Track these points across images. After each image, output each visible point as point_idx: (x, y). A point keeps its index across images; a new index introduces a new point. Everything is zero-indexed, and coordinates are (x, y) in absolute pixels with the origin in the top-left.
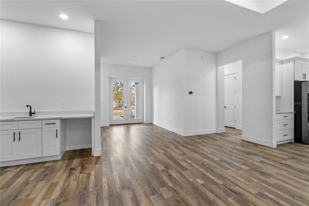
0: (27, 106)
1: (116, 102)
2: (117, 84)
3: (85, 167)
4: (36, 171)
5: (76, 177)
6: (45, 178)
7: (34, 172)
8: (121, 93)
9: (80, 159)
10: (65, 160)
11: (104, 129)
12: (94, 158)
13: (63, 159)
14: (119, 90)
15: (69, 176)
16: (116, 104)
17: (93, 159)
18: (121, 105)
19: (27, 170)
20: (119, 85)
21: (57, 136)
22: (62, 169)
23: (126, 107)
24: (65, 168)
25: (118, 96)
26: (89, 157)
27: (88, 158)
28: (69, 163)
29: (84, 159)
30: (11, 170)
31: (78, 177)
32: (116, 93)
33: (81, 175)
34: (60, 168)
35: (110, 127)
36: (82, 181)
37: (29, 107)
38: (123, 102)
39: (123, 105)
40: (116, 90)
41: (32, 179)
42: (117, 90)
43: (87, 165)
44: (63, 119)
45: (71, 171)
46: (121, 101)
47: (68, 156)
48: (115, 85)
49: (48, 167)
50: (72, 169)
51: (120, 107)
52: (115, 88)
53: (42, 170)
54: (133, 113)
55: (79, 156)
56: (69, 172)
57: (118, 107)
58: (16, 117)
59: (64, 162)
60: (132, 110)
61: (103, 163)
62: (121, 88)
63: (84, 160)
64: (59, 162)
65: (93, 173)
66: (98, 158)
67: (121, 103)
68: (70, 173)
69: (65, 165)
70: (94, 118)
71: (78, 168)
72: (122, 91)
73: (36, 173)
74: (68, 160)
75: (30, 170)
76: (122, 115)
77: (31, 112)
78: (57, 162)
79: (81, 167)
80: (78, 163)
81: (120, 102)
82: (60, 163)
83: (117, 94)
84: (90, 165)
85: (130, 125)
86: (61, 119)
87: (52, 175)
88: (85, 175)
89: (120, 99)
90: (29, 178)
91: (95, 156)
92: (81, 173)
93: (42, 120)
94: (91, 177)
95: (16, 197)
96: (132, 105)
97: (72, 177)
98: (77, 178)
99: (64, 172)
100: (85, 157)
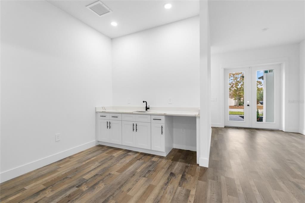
0: (144, 102)
1: (235, 99)
2: (236, 78)
3: (186, 177)
4: (144, 163)
5: (174, 187)
6: (147, 175)
7: (142, 164)
8: (241, 89)
9: (184, 163)
10: (169, 159)
11: (216, 130)
12: (199, 168)
13: (168, 157)
14: (239, 86)
15: (166, 184)
16: (235, 102)
17: (198, 170)
18: (242, 103)
19: (139, 160)
20: (238, 80)
21: (162, 132)
22: (163, 170)
23: (248, 105)
24: (166, 169)
25: (237, 92)
26: (193, 164)
27: (191, 165)
28: (171, 165)
29: (187, 165)
30: (131, 155)
31: (175, 189)
32: (234, 89)
33: (179, 188)
34: (163, 168)
35: (225, 129)
36: (177, 198)
37: (145, 103)
38: (244, 100)
39: (243, 104)
40: (234, 85)
41: (139, 170)
42: (236, 85)
43: (189, 176)
44: (167, 115)
45: (170, 177)
46: (242, 98)
47: (173, 156)
48: (234, 80)
49: (154, 162)
50: (172, 174)
51: (239, 105)
52: (234, 84)
53: (148, 163)
54: (260, 113)
55: (183, 159)
56: (169, 176)
57: (238, 105)
58: (137, 110)
59: (168, 161)
60: (259, 110)
61: (210, 180)
62: (242, 83)
63: (187, 167)
64: (164, 160)
65: (193, 192)
66: (204, 169)
67: (242, 101)
68: (169, 180)
69: (167, 166)
70: (200, 117)
71: (178, 176)
72: (243, 86)
73: (143, 165)
74: (171, 160)
75: (141, 159)
76: (243, 115)
77: (146, 107)
78: (162, 158)
79: (181, 175)
80: (180, 168)
81: (240, 99)
82: (164, 162)
83: (236, 91)
84: (192, 177)
85: (255, 130)
86: (165, 115)
87: (154, 173)
88: (184, 190)
89: (240, 95)
90: (137, 169)
91: (200, 165)
92: (180, 185)
93: (151, 115)
94: (190, 198)
95: (122, 186)
96: (259, 104)
97: (170, 187)
98: (174, 192)
99: (164, 175)
100: (189, 163)
